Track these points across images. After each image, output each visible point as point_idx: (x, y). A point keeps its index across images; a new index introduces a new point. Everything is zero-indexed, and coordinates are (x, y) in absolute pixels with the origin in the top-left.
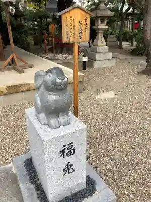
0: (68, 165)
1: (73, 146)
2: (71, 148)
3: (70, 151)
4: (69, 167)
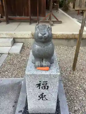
2: (45, 84)
3: (45, 87)
4: (43, 96)
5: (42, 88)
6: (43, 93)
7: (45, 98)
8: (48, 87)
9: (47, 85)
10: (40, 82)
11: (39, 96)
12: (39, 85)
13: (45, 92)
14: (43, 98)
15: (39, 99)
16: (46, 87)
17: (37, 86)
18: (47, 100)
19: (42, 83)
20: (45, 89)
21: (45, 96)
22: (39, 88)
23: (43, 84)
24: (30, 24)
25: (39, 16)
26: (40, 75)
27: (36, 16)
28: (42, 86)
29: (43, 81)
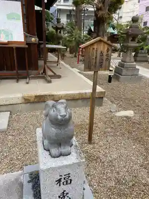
0: (63, 193)
1: (69, 176)
2: (67, 177)
3: (67, 181)
4: (64, 195)
5: (63, 184)
6: (64, 191)
7: (68, 197)
8: (71, 180)
9: (70, 178)
10: (60, 176)
11: (59, 197)
12: (59, 181)
14: (64, 197)
16: (69, 181)
17: (57, 183)
18: (70, 198)
19: (63, 177)
20: (67, 184)
21: (67, 193)
22: (60, 185)
23: (64, 179)
24: (17, 82)
25: (29, 69)
26: (60, 168)
27: (25, 69)
29: (65, 174)
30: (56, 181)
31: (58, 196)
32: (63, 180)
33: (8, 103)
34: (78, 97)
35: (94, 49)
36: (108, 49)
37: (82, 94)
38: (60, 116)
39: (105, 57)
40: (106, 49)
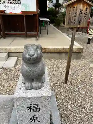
1: (38, 106)
2: (36, 106)
3: (36, 109)
4: (35, 118)
5: (33, 111)
6: (34, 116)
7: (37, 120)
8: (39, 109)
9: (39, 107)
10: (31, 104)
11: (31, 119)
12: (30, 108)
13: (37, 114)
14: (35, 120)
15: (31, 122)
18: (39, 121)
19: (33, 105)
20: (36, 111)
21: (37, 118)
22: (30, 111)
23: (34, 107)
28: (34, 108)
30: (27, 108)
31: (29, 118)
32: (32, 108)
33: (16, 51)
34: (62, 51)
35: (74, 7)
36: (87, 8)
37: (66, 49)
38: (28, 55)
39: (83, 15)
40: (85, 8)
